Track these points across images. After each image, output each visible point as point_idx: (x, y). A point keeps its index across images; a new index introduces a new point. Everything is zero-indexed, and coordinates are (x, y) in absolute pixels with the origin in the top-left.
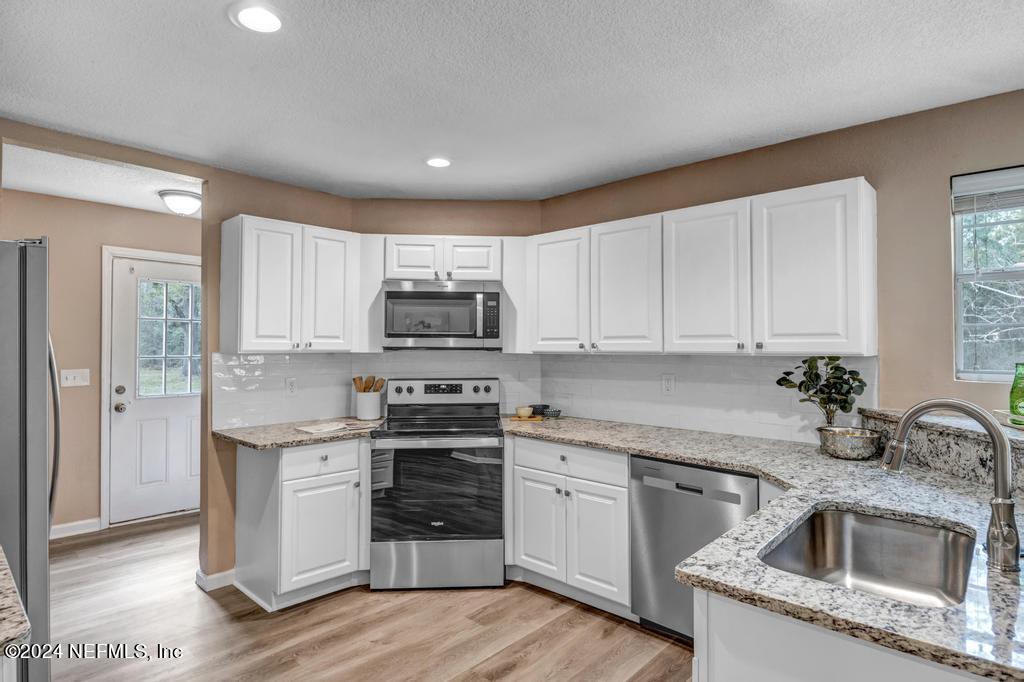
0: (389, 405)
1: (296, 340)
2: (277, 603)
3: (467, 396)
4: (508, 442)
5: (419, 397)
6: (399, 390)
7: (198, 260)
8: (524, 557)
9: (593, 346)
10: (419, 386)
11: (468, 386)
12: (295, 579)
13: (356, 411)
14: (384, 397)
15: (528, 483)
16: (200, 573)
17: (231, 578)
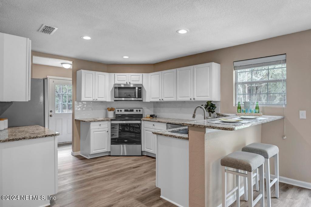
0: (116, 115)
1: (94, 98)
2: (90, 157)
3: (135, 112)
4: (143, 122)
5: (123, 112)
6: (118, 111)
7: (71, 79)
8: (146, 149)
9: (162, 100)
10: (123, 110)
11: (135, 110)
12: (94, 151)
13: (108, 116)
14: (115, 113)
15: (147, 132)
16: (72, 152)
17: (79, 153)
